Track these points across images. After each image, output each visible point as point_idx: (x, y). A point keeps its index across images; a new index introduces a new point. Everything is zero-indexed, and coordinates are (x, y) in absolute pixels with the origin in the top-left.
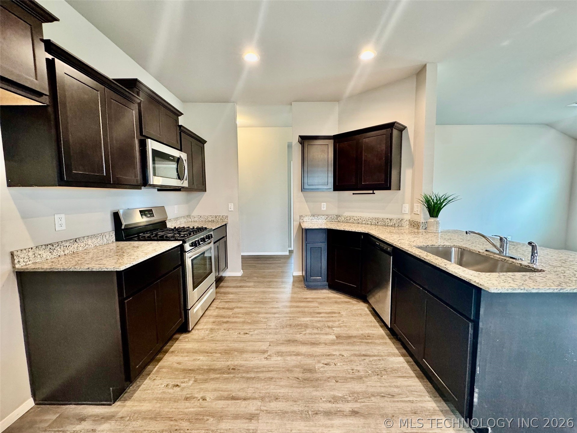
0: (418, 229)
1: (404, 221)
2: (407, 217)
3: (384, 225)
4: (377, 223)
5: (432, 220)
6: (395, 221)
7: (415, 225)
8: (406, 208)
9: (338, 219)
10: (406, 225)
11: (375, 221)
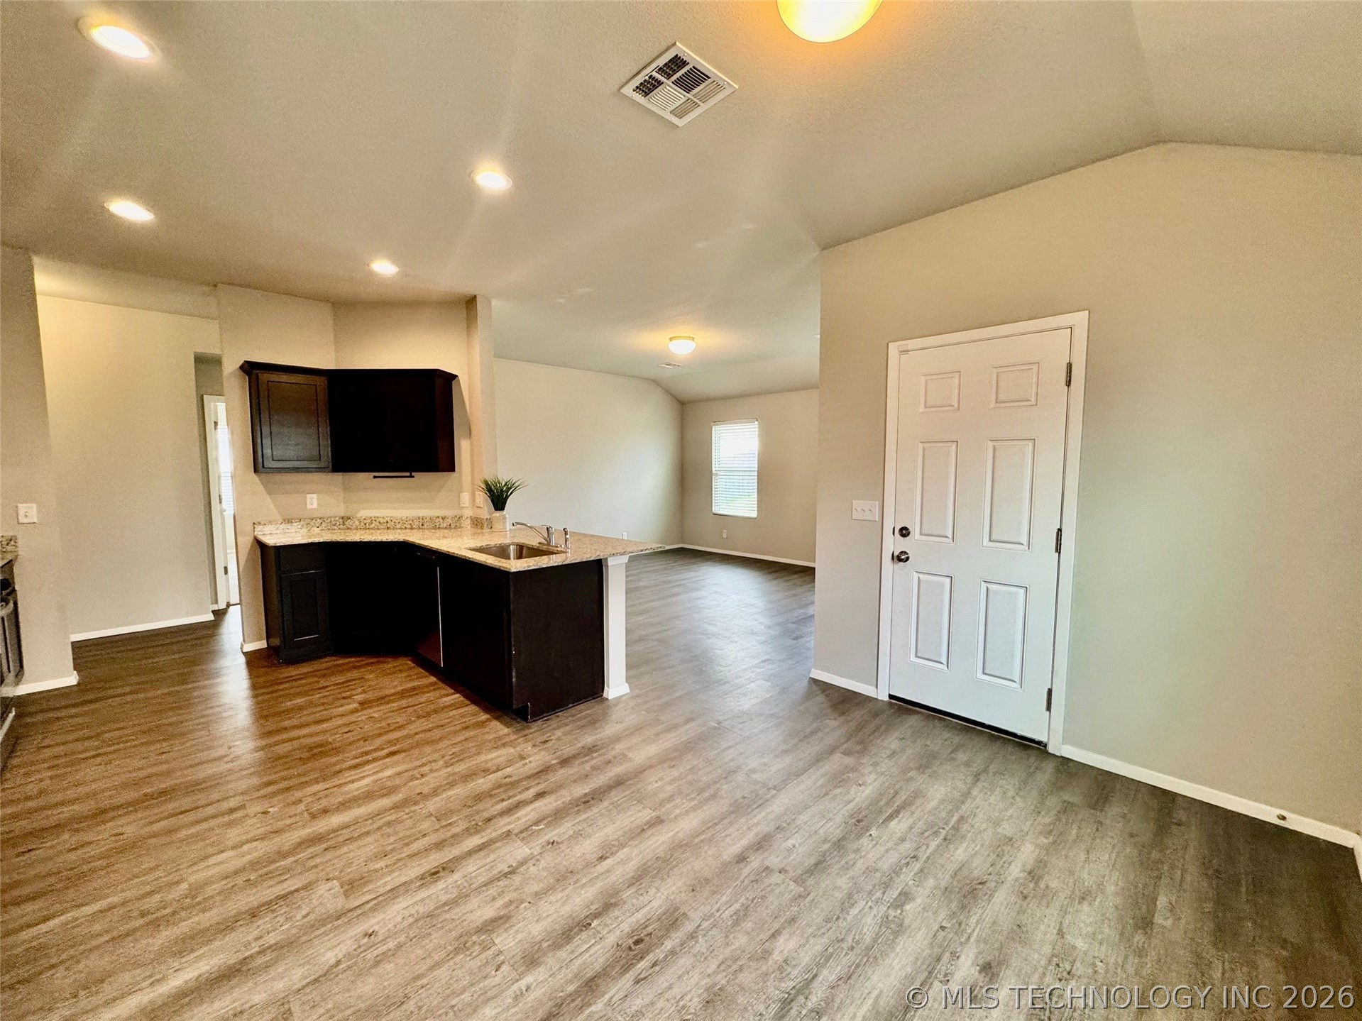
0: (482, 528)
1: (464, 518)
2: (468, 513)
3: (434, 528)
4: (422, 524)
5: (498, 514)
6: (450, 520)
7: (477, 523)
8: (466, 498)
9: (347, 523)
10: (467, 523)
11: (417, 523)
